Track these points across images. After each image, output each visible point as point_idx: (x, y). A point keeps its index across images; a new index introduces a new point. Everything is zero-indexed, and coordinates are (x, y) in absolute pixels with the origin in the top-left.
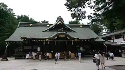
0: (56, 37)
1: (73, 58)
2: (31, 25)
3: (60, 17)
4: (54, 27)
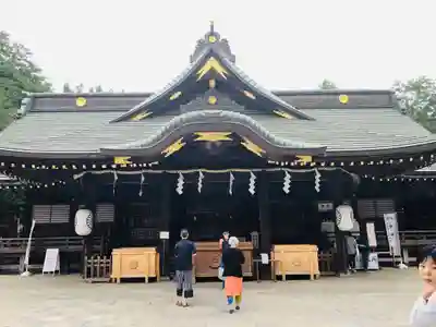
1: (290, 277)
2: (81, 102)
3: (212, 34)
4: (179, 93)
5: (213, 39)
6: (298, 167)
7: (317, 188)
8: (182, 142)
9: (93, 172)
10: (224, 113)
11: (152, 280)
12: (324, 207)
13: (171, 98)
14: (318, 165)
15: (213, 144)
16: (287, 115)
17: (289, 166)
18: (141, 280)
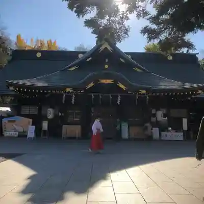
0: (91, 85)
4: (91, 58)
8: (94, 83)
15: (106, 84)
16: (138, 70)
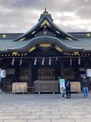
2: (4, 36)
5: (46, 14)
6: (74, 56)
7: (79, 63)
8: (35, 47)
9: (6, 57)
10: (49, 37)
11: (25, 93)
12: (82, 70)
13: (32, 33)
14: (81, 55)
15: (45, 48)
16: (70, 39)
17: (71, 56)
18: (22, 93)
